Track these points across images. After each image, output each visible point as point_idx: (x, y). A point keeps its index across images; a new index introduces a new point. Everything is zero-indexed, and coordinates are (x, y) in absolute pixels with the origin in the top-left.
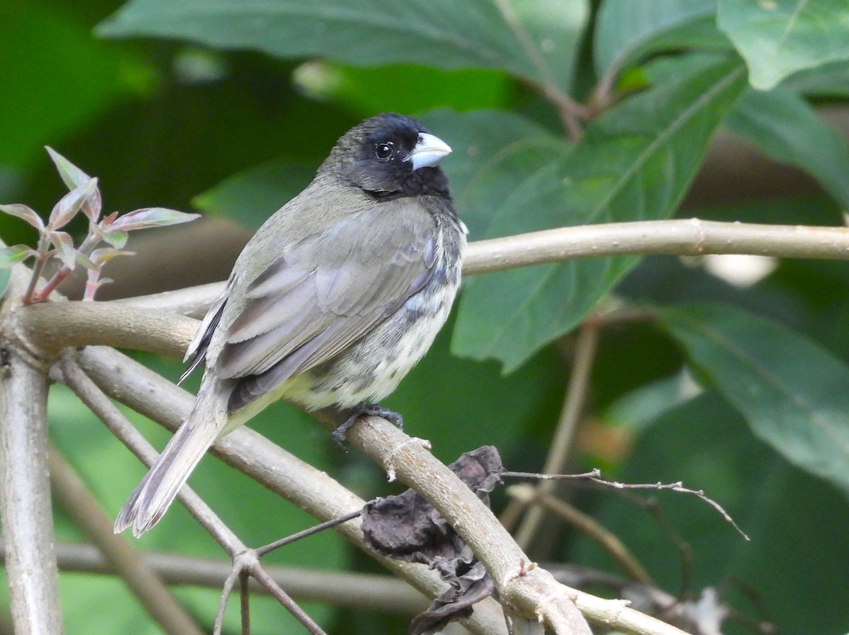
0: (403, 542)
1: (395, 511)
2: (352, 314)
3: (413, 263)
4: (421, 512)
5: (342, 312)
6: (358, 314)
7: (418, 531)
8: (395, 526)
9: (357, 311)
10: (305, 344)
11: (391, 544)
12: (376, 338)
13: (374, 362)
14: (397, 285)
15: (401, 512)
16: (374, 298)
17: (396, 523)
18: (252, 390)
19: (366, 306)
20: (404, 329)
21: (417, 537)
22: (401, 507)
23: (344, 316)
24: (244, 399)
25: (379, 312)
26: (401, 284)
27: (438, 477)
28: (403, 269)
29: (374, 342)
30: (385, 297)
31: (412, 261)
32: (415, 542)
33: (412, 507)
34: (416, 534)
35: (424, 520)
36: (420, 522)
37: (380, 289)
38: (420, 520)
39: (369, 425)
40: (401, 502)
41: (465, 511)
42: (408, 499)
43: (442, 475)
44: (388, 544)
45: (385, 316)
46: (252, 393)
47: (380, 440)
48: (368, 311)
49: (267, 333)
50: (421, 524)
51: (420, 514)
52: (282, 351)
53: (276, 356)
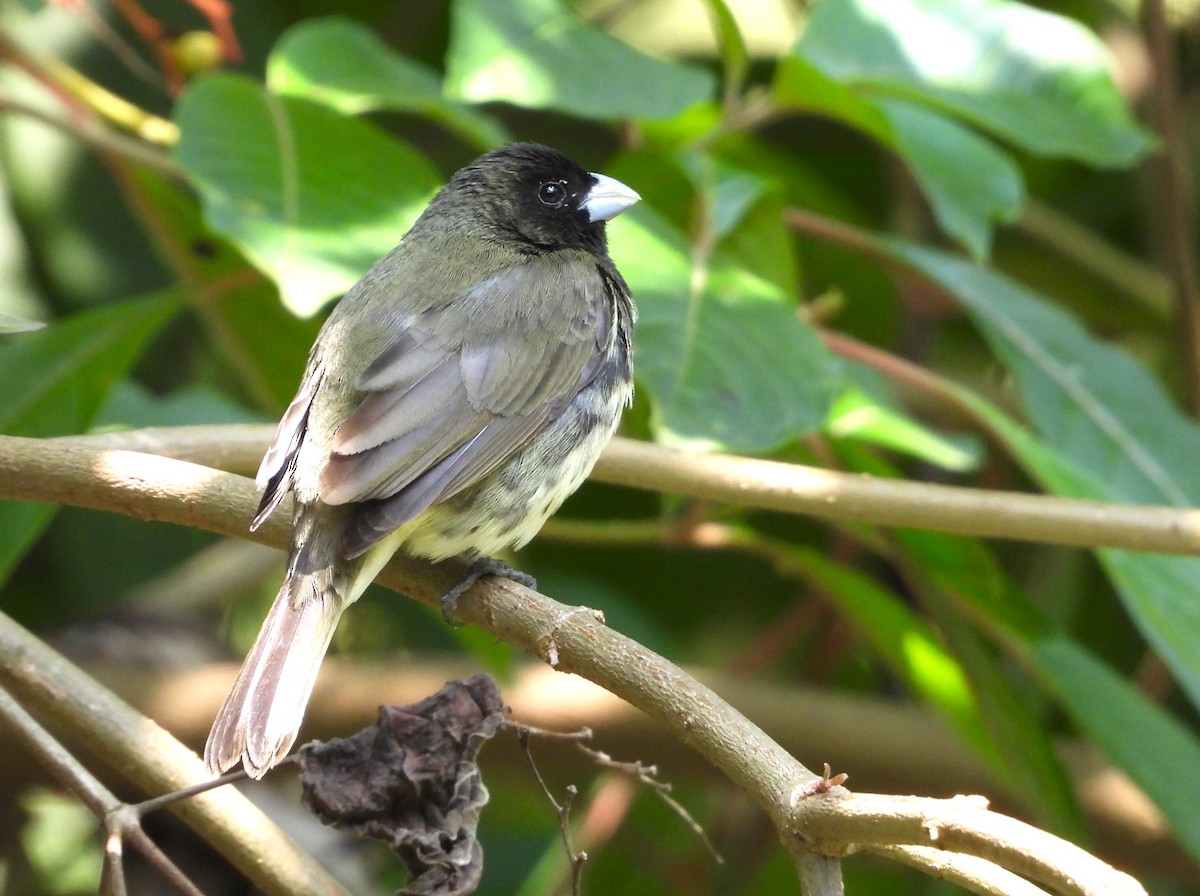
0: (356, 805)
1: (342, 761)
2: (511, 413)
3: (586, 342)
4: (380, 764)
5: (498, 410)
6: (518, 414)
7: (377, 791)
8: (341, 782)
9: (517, 408)
10: (447, 457)
11: (340, 806)
12: (535, 455)
13: (530, 488)
14: (566, 374)
15: (351, 761)
16: (538, 391)
17: (344, 777)
18: (376, 524)
19: (529, 401)
20: (575, 440)
21: (375, 798)
22: (351, 755)
23: (501, 416)
24: (366, 538)
25: (545, 413)
26: (570, 374)
27: (644, 657)
28: (574, 348)
29: (531, 459)
30: (552, 389)
31: (584, 339)
32: (373, 806)
33: (367, 756)
34: (373, 794)
35: (386, 775)
36: (377, 778)
37: (547, 377)
38: (379, 775)
39: (501, 588)
40: (353, 748)
41: (701, 704)
42: (364, 744)
43: (649, 656)
44: (335, 806)
45: (550, 419)
46: (377, 529)
47: (528, 608)
48: (530, 410)
49: (398, 439)
50: (381, 780)
51: (378, 767)
52: (419, 463)
53: (410, 471)
